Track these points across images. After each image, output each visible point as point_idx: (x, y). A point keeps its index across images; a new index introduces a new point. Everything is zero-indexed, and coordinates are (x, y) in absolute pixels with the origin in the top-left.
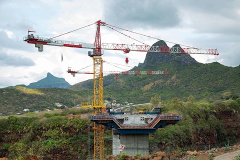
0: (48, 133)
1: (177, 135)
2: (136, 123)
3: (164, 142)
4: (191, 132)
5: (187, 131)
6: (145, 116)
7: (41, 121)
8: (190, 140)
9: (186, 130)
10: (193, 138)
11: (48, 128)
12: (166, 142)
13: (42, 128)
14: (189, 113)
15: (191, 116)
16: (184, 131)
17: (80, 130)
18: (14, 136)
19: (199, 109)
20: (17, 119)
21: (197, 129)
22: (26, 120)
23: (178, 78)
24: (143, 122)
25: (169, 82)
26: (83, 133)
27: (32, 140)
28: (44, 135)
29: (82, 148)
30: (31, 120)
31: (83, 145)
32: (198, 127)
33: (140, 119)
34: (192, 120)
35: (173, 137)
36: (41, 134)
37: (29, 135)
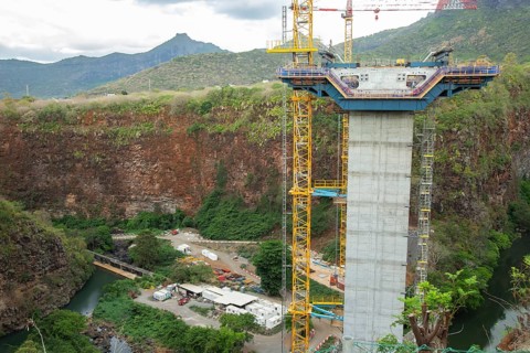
0: (274, 112)
1: (480, 119)
2: (386, 87)
3: (455, 129)
4: (504, 112)
5: (497, 112)
6: (409, 71)
7: (263, 93)
8: (501, 128)
9: (497, 110)
10: (507, 123)
11: (274, 105)
12: (459, 130)
13: (265, 104)
14: (504, 82)
15: (507, 86)
16: (493, 112)
17: (320, 108)
18: (228, 114)
19: (522, 76)
20: (232, 91)
21: (515, 109)
22: (245, 91)
23: (488, 32)
24: (403, 85)
25: (473, 39)
26: (324, 113)
27: (252, 121)
28: (268, 114)
29: (322, 135)
30: (251, 92)
31: (323, 131)
32: (516, 105)
33: (396, 77)
34: (508, 93)
35: (472, 121)
36: (264, 113)
37: (247, 113)
